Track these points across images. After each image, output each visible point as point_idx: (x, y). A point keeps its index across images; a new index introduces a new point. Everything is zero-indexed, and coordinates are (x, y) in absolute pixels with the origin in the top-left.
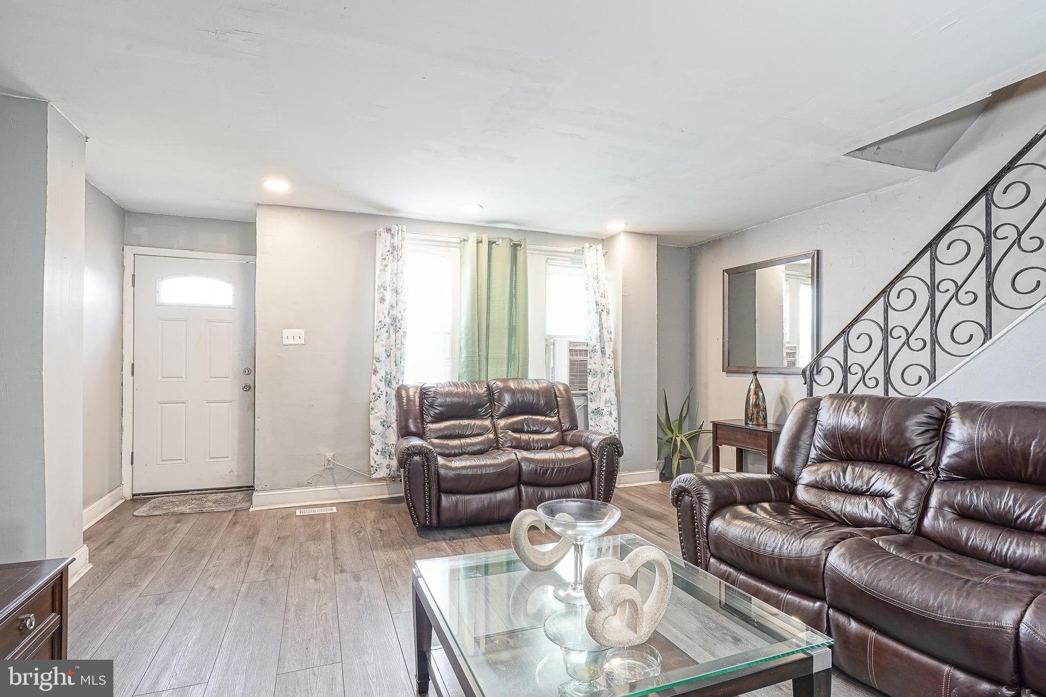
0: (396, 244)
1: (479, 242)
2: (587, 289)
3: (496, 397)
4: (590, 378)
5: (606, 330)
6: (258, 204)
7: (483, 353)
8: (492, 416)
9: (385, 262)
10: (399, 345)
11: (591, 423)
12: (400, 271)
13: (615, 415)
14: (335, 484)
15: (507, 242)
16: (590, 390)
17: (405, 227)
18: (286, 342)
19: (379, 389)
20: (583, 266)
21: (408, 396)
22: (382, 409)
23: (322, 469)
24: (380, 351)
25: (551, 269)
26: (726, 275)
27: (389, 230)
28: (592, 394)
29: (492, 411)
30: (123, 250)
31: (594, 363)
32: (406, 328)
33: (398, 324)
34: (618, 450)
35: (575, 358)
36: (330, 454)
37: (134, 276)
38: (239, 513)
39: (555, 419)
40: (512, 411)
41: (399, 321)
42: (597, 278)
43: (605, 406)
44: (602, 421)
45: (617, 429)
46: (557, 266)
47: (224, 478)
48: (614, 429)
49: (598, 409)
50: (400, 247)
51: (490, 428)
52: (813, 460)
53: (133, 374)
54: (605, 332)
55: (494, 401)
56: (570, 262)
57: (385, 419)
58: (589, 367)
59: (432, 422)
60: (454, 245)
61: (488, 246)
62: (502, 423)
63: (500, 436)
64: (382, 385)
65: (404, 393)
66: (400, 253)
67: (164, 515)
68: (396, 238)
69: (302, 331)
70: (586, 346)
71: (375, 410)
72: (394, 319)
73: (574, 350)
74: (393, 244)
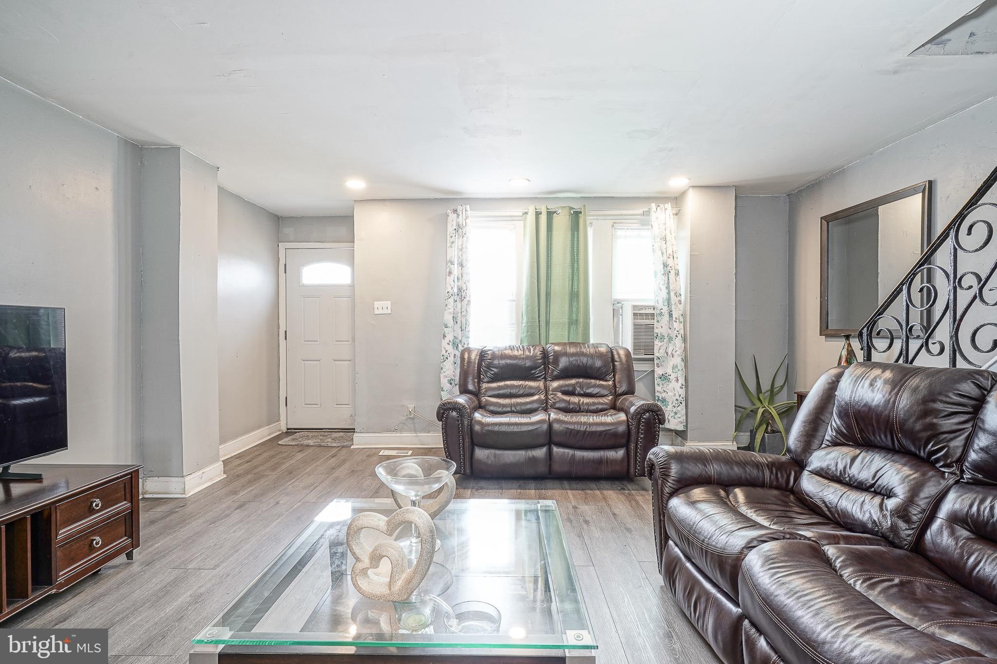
0: (461, 223)
1: (538, 214)
2: (654, 251)
3: (551, 361)
4: (657, 343)
5: (673, 292)
6: (355, 201)
7: (543, 318)
8: (545, 378)
9: (452, 240)
10: (464, 313)
11: (657, 388)
12: (464, 246)
13: (682, 381)
14: (416, 432)
15: (566, 211)
16: (657, 354)
17: (468, 207)
18: (376, 312)
19: (446, 351)
20: (650, 227)
21: (469, 358)
22: (449, 369)
23: (405, 418)
24: (448, 318)
25: (620, 233)
26: (825, 223)
27: (455, 211)
28: (659, 359)
29: (545, 373)
30: (278, 246)
31: (661, 327)
32: (470, 297)
33: (464, 294)
34: (659, 418)
35: (640, 321)
36: (411, 406)
37: (285, 265)
38: (344, 449)
39: (611, 383)
40: (566, 374)
41: (464, 291)
42: (665, 239)
43: (673, 372)
44: (669, 387)
45: (683, 395)
46: (624, 229)
47: (346, 421)
48: (680, 396)
49: (666, 375)
50: (464, 225)
51: (542, 389)
52: (828, 443)
53: (286, 339)
54: (672, 294)
55: (548, 364)
56: (639, 225)
57: (453, 378)
58: (656, 331)
59: (488, 382)
60: (518, 218)
61: (546, 216)
62: (555, 384)
63: (550, 397)
64: (450, 348)
65: (466, 356)
66: (464, 230)
67: (296, 445)
68: (460, 217)
69: (389, 302)
70: (652, 309)
71: (444, 370)
72: (460, 289)
73: (640, 314)
74: (458, 223)
